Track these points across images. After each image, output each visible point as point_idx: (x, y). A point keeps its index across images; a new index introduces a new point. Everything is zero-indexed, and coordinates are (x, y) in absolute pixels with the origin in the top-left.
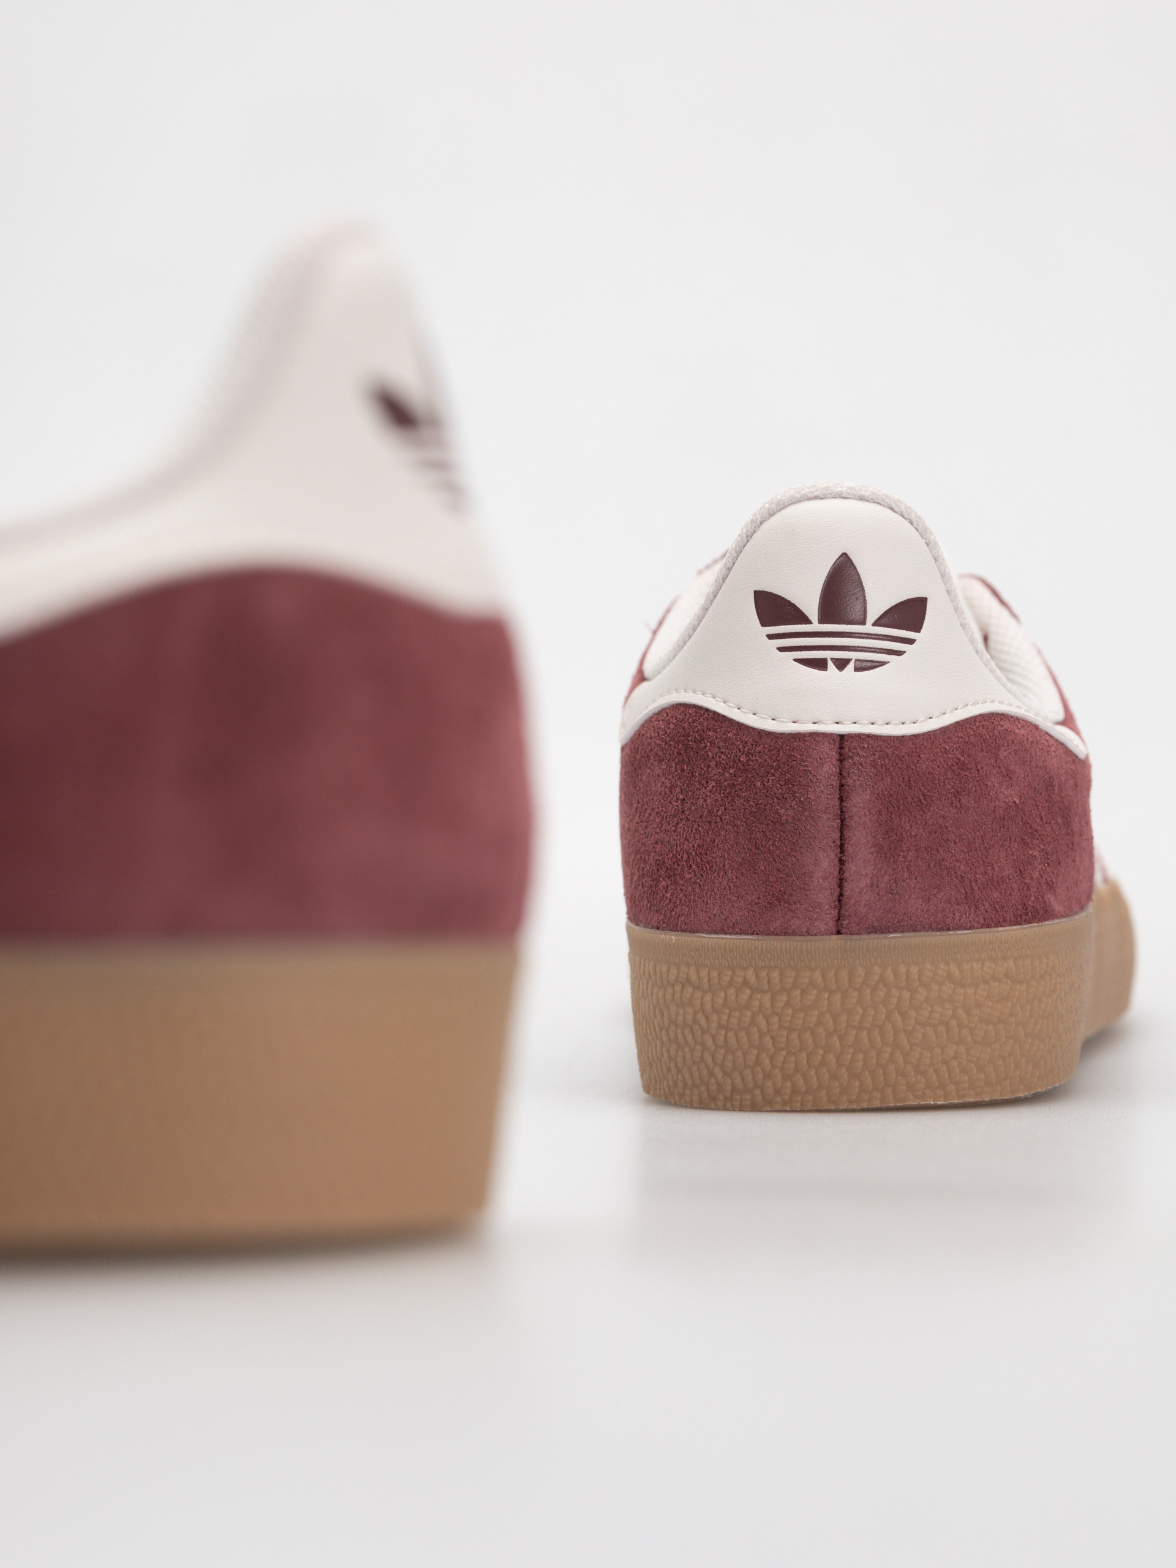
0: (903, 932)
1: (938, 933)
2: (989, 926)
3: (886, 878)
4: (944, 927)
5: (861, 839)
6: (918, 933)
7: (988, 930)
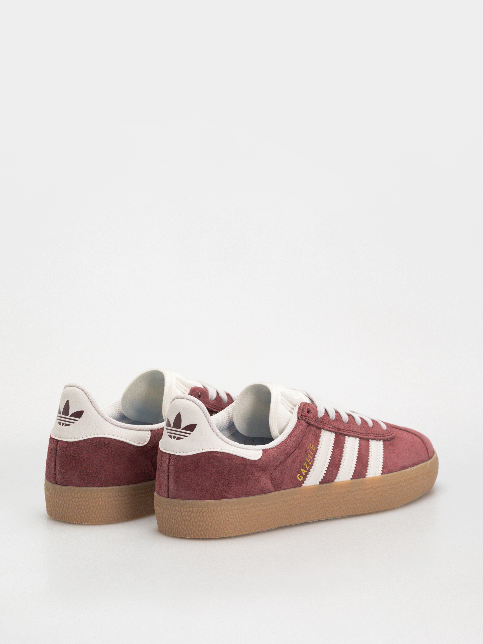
0: (180, 499)
1: (187, 500)
2: (201, 500)
3: (176, 487)
4: (189, 499)
5: (171, 477)
6: (183, 500)
7: (200, 501)
